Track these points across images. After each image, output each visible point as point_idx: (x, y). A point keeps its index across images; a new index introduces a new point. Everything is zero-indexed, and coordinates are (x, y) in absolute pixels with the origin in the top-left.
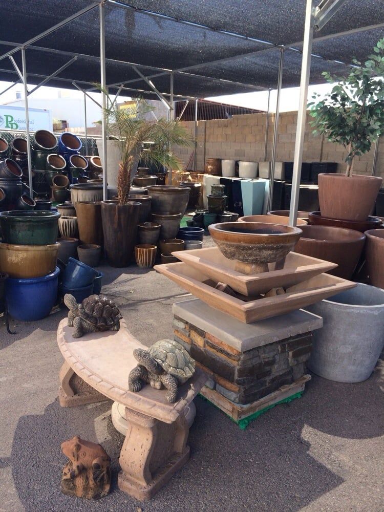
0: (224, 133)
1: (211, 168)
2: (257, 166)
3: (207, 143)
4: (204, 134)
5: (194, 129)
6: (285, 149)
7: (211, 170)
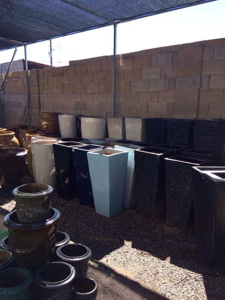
0: (59, 83)
1: (46, 125)
2: (104, 123)
3: (41, 95)
4: (37, 84)
5: (25, 80)
6: (141, 101)
7: (47, 127)
